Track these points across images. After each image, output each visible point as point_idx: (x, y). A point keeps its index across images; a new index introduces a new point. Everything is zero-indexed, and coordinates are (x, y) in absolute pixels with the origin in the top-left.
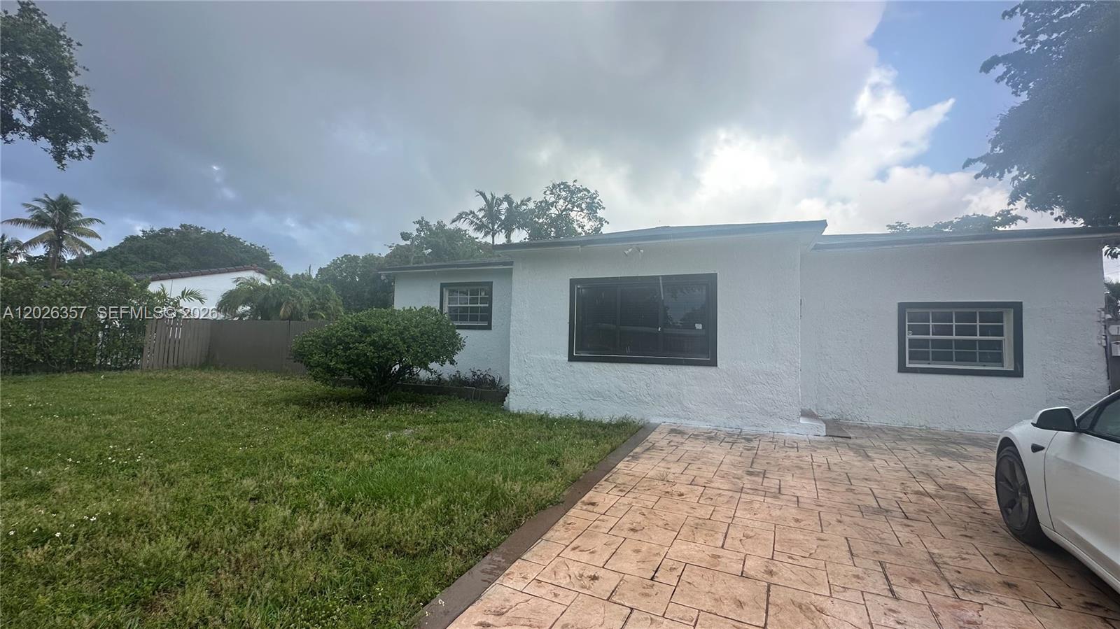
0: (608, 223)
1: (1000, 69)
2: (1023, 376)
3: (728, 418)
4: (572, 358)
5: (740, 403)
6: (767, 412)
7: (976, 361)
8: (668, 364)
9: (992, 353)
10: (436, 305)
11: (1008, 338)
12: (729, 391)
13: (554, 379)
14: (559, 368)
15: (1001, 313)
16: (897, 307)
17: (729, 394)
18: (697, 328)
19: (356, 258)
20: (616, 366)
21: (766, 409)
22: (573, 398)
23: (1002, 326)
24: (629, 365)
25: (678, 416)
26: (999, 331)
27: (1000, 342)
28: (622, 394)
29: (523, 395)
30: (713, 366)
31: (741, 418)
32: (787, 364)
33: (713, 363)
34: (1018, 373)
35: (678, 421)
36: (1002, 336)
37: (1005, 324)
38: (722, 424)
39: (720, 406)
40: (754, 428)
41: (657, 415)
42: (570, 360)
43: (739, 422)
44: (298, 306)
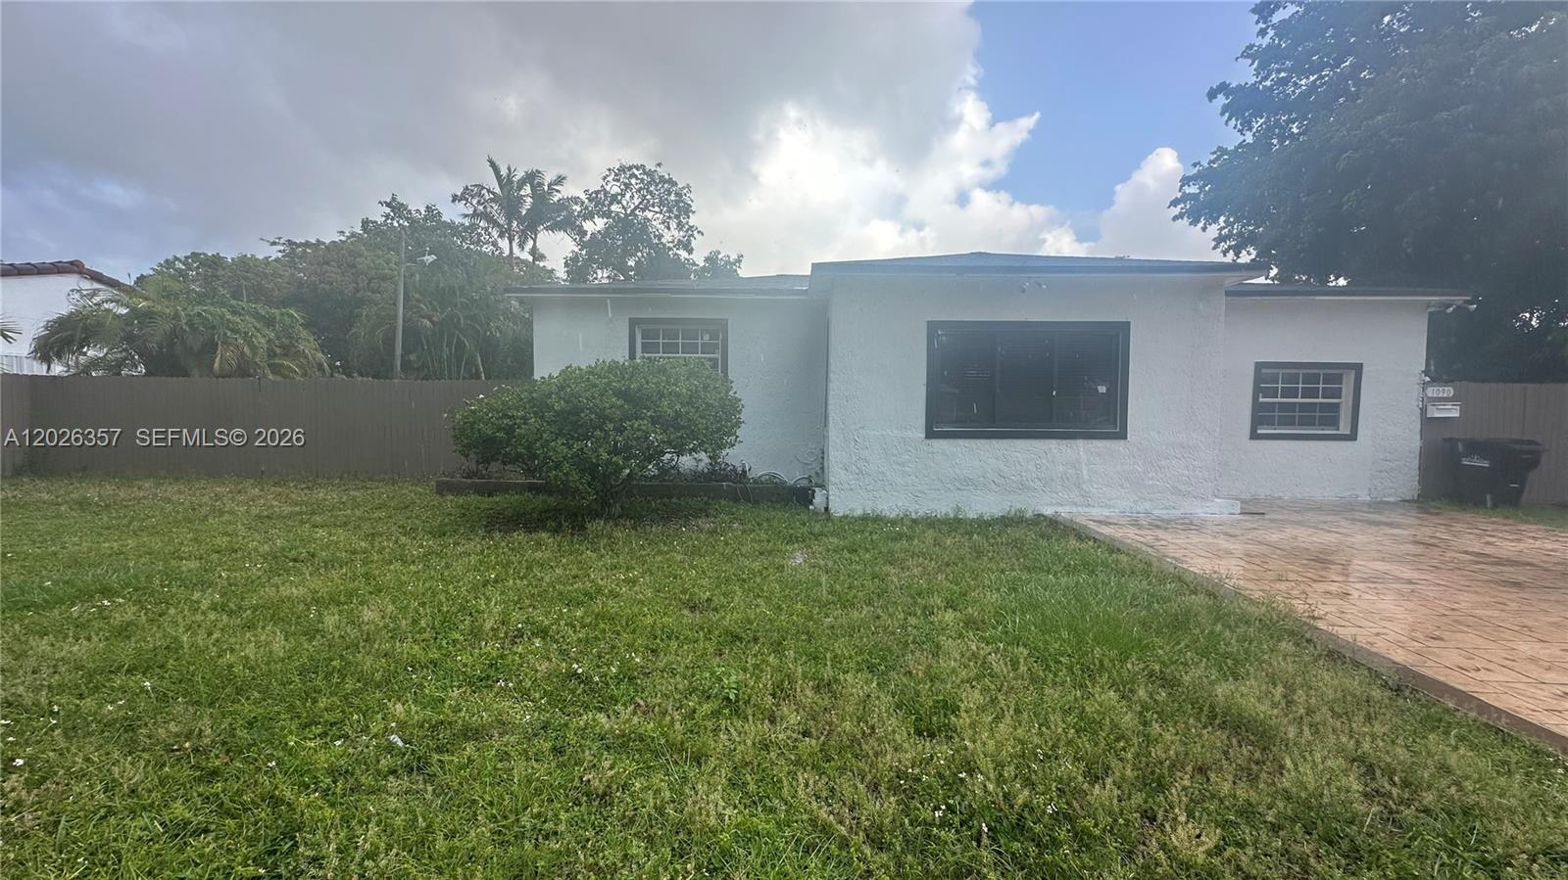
0: (702, 234)
1: (1221, 100)
2: (1356, 439)
3: (1135, 502)
4: (930, 434)
5: (1151, 482)
6: (1180, 491)
7: (1314, 425)
8: (1065, 439)
9: (1328, 416)
10: (621, 356)
11: (1345, 401)
12: (1139, 469)
13: (903, 464)
14: (910, 449)
15: (1341, 375)
16: (1253, 368)
17: (1139, 472)
18: (1100, 391)
19: (216, 261)
20: (994, 442)
21: (1179, 487)
22: (929, 490)
23: (1341, 388)
24: (1014, 441)
25: (1075, 504)
26: (1338, 394)
27: (1337, 405)
28: (1002, 481)
29: (851, 490)
30: (1122, 439)
31: (1151, 500)
32: (1205, 433)
33: (1122, 435)
34: (1352, 436)
35: (1075, 510)
36: (1340, 398)
37: (1344, 386)
38: (1128, 509)
39: (1127, 488)
40: (1165, 512)
41: (1047, 505)
42: (928, 437)
43: (1147, 505)
44: (246, 350)
